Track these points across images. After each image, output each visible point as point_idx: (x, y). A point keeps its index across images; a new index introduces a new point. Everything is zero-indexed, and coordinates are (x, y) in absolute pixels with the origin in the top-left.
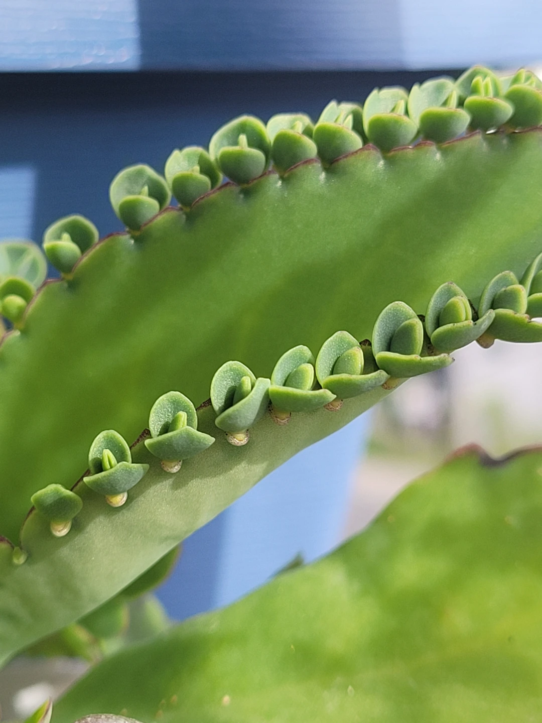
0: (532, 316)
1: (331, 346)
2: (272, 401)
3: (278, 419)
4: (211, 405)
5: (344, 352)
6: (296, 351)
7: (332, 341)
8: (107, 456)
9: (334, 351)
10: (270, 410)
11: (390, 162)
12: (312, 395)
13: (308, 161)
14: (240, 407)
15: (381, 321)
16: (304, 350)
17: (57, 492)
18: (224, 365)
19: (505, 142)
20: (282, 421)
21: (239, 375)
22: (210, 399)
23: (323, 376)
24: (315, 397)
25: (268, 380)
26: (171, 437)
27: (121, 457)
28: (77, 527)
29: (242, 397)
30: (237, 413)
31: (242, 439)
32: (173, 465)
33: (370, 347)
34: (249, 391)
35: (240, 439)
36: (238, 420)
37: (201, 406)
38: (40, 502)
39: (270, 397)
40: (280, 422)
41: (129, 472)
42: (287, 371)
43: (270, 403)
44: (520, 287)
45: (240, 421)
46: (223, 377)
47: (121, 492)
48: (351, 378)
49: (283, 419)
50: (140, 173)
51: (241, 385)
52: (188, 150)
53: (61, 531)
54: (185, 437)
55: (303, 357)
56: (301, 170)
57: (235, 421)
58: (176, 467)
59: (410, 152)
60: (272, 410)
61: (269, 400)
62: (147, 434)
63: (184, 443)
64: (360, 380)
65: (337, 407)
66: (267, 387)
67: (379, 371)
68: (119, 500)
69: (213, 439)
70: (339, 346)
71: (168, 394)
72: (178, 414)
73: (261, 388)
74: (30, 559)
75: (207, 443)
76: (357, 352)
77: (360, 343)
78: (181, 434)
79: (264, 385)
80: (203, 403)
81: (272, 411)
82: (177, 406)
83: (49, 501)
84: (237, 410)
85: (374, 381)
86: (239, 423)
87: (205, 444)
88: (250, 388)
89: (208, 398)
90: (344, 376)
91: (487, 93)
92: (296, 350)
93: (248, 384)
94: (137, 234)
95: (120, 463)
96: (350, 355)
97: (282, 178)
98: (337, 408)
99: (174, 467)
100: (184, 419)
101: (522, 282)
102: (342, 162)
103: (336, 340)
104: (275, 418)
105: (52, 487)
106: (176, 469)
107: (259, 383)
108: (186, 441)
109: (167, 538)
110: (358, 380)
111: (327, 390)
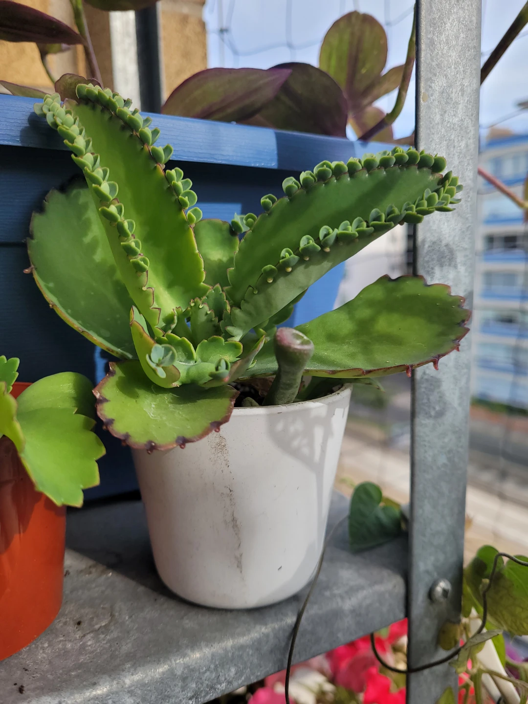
0: (418, 213)
1: (356, 222)
4: (319, 238)
5: (360, 223)
7: (356, 220)
10: (337, 241)
11: (370, 174)
12: (352, 233)
13: (345, 173)
15: (371, 214)
16: (347, 222)
17: (270, 267)
18: (323, 227)
19: (405, 169)
21: (328, 230)
25: (338, 230)
26: (308, 246)
27: (290, 254)
28: (275, 281)
30: (327, 240)
32: (307, 257)
33: (368, 221)
34: (331, 234)
35: (328, 250)
36: (328, 242)
38: (265, 270)
41: (294, 258)
42: (344, 227)
43: (338, 236)
44: (413, 205)
46: (323, 230)
47: (290, 267)
50: (292, 179)
51: (328, 233)
52: (306, 172)
53: (270, 281)
54: (312, 246)
55: (348, 224)
56: (343, 176)
57: (326, 243)
59: (377, 170)
60: (339, 238)
62: (299, 248)
64: (366, 230)
67: (372, 227)
68: (289, 270)
69: (320, 248)
70: (358, 221)
71: (306, 236)
72: (309, 241)
74: (259, 293)
76: (364, 222)
77: (365, 220)
79: (336, 231)
80: (317, 238)
82: (308, 239)
83: (268, 269)
85: (370, 231)
86: (328, 244)
87: (318, 250)
89: (318, 236)
90: (361, 228)
91: (400, 152)
92: (345, 222)
93: (330, 232)
94: (290, 198)
96: (362, 223)
97: (336, 179)
100: (312, 242)
101: (414, 204)
102: (356, 173)
104: (339, 243)
105: (269, 265)
106: (308, 259)
107: (334, 231)
108: (312, 248)
109: (300, 287)
111: (356, 232)
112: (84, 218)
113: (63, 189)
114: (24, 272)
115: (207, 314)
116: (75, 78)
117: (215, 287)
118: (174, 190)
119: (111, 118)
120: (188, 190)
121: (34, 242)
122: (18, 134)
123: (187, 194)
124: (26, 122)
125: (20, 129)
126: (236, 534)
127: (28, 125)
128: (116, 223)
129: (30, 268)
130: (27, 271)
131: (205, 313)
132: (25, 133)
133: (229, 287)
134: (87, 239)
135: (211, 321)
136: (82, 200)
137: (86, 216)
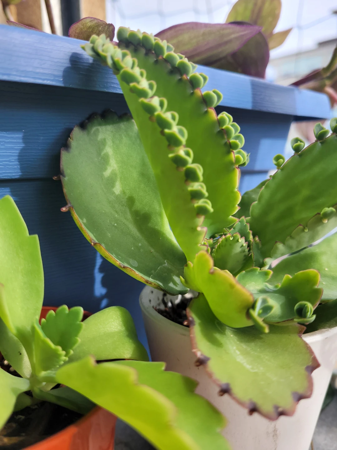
74: (308, 231)
112: (102, 154)
113: (83, 126)
114: (62, 211)
115: (242, 246)
116: (96, 21)
117: (241, 219)
118: (225, 133)
119: (156, 62)
120: (237, 134)
121: (66, 179)
122: (61, 74)
123: (237, 138)
124: (68, 61)
125: (62, 69)
126: (275, 441)
127: (69, 65)
128: (184, 168)
129: (67, 207)
130: (64, 209)
131: (240, 245)
132: (67, 73)
133: (250, 218)
134: (107, 173)
135: (244, 251)
136: (100, 137)
137: (105, 151)
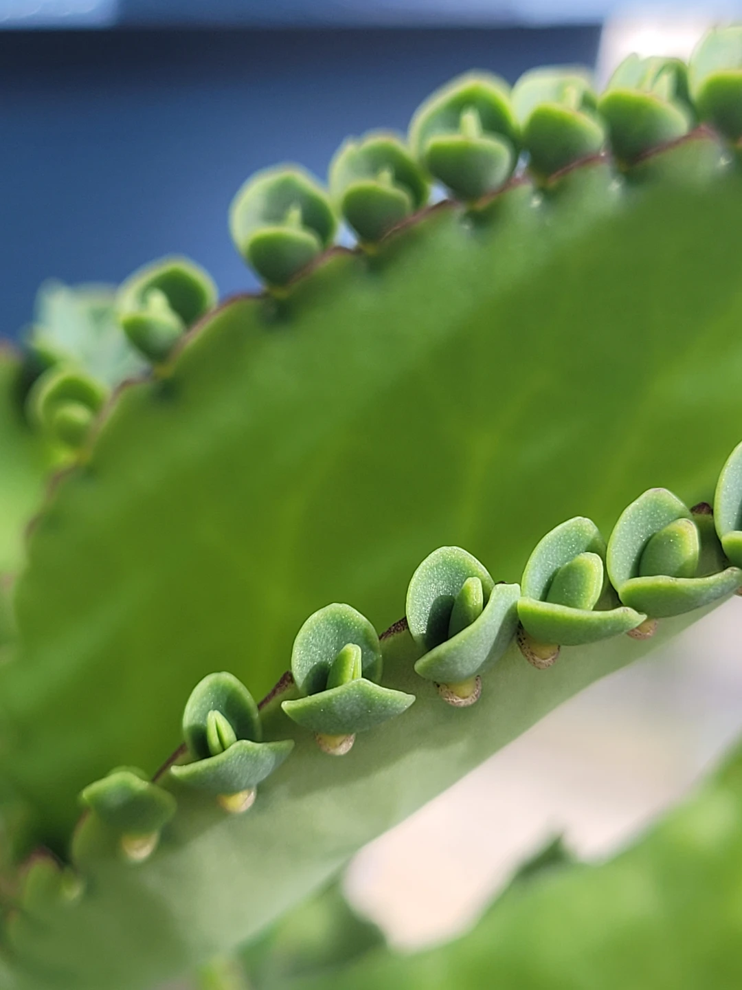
1: (635, 518)
2: (522, 623)
3: (536, 658)
4: (408, 628)
5: (663, 527)
6: (569, 529)
7: (637, 508)
8: (214, 723)
9: (642, 527)
10: (520, 640)
12: (600, 619)
13: (588, 160)
14: (460, 643)
15: (733, 469)
16: (584, 526)
17: (125, 788)
18: (432, 555)
20: (543, 661)
21: (460, 574)
22: (406, 618)
23: (620, 574)
24: (604, 622)
25: (516, 585)
26: (330, 699)
28: (170, 840)
29: (466, 621)
30: (455, 653)
31: (466, 695)
32: (339, 740)
33: (710, 516)
34: (478, 611)
35: (464, 698)
36: (459, 665)
37: (389, 632)
38: (99, 804)
39: (520, 615)
40: (540, 663)
41: (254, 759)
42: (552, 566)
43: (520, 626)
45: (463, 666)
46: (430, 578)
47: (245, 788)
48: (677, 583)
49: (546, 658)
51: (463, 597)
53: (140, 850)
54: (355, 699)
55: (581, 539)
57: (451, 667)
58: (344, 745)
60: (524, 639)
61: (517, 623)
62: (289, 682)
63: (355, 707)
64: (694, 588)
65: (648, 631)
66: (513, 601)
67: (729, 570)
68: (242, 802)
69: (411, 699)
70: (651, 516)
71: (328, 608)
72: (345, 648)
73: (502, 603)
74: (92, 890)
75: (398, 706)
76: (685, 530)
77: (693, 510)
78: (349, 694)
79: (507, 597)
80: (394, 625)
81: (524, 641)
82: (344, 632)
83: (114, 800)
84: (455, 649)
85: (720, 589)
86: (459, 669)
87: (397, 709)
88: (480, 601)
89: (403, 617)
90: (662, 581)
92: (568, 526)
93: (477, 592)
95: (239, 743)
96: (672, 535)
97: (541, 191)
98: (648, 634)
99: (341, 744)
100: (356, 659)
102: (652, 161)
103: (645, 506)
104: (531, 657)
106: (344, 749)
107: (498, 593)
108: (358, 705)
110: (688, 589)
111: (629, 609)
